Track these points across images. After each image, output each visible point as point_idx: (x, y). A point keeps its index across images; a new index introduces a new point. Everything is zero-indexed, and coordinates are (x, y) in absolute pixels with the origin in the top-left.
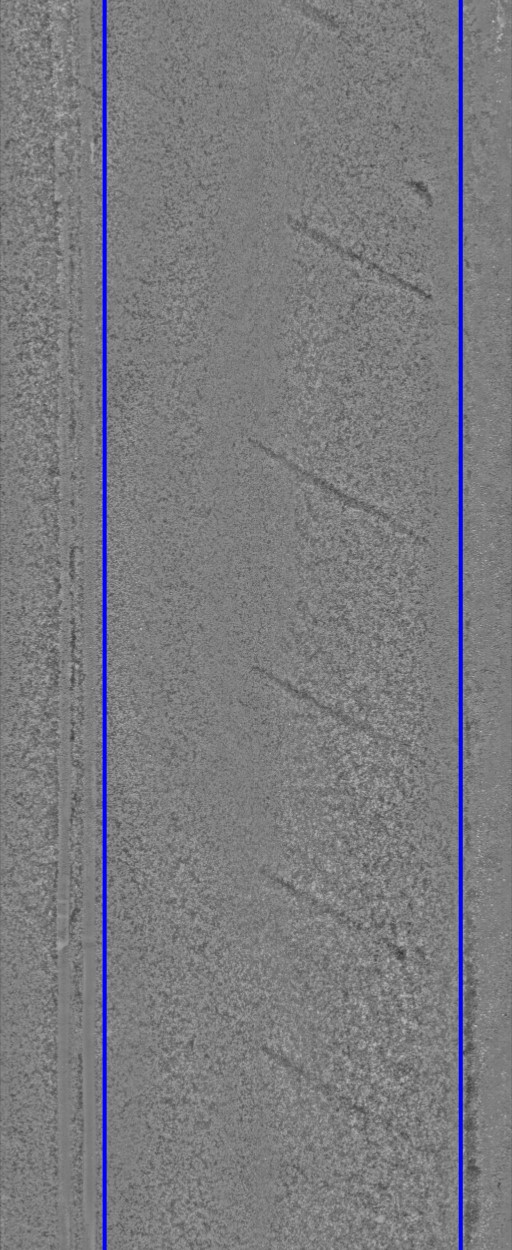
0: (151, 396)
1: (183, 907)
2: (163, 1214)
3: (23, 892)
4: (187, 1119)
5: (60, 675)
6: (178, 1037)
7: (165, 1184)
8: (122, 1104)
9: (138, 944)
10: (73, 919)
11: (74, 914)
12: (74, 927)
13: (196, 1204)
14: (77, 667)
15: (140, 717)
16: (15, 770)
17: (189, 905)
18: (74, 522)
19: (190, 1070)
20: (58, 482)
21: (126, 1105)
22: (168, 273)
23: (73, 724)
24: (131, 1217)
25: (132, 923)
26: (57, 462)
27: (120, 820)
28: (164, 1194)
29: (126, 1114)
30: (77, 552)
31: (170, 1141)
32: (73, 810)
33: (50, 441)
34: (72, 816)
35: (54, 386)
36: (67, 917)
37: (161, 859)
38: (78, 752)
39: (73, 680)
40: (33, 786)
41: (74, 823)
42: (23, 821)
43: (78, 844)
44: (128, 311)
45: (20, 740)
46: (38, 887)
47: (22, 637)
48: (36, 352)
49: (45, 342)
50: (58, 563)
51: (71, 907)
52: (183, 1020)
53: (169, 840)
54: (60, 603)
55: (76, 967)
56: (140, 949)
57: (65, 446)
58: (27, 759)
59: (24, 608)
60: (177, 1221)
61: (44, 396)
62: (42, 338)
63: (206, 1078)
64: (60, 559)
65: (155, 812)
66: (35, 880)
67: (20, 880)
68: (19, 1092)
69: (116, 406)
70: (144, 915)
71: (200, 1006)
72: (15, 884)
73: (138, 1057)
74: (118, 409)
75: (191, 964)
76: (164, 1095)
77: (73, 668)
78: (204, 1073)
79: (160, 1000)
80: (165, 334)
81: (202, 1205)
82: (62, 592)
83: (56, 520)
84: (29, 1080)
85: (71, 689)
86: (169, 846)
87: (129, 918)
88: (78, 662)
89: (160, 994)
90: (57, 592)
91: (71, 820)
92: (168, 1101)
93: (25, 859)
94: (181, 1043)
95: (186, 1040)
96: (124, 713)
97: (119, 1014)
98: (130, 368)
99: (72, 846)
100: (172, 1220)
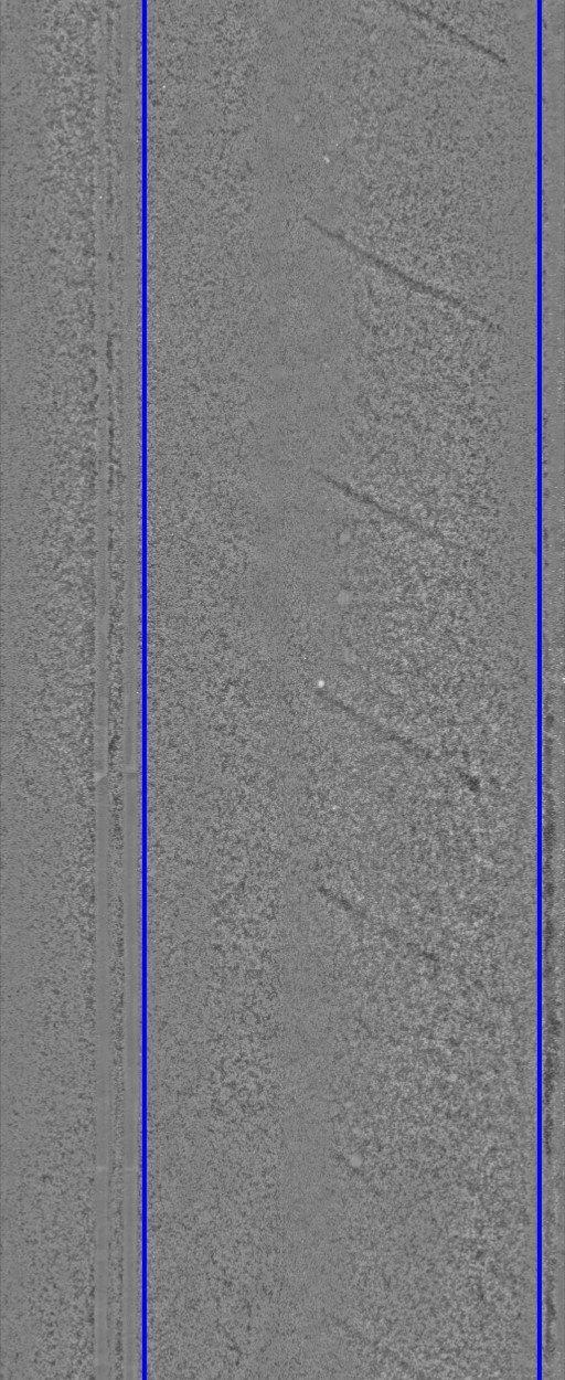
0: (196, 169)
1: (233, 734)
2: (212, 1074)
3: (55, 716)
4: (237, 967)
5: (96, 477)
6: (229, 878)
7: (215, 1040)
8: (167, 951)
9: (184, 775)
10: (112, 747)
11: (113, 742)
12: (113, 756)
13: (247, 1062)
14: (116, 467)
15: (186, 523)
16: (46, 583)
17: (240, 733)
18: (112, 307)
19: (241, 915)
20: (94, 264)
21: (172, 951)
22: (216, 33)
23: (112, 531)
24: (178, 1076)
25: (178, 751)
26: (93, 241)
27: (164, 636)
28: (213, 1051)
29: (172, 961)
30: (116, 343)
31: (219, 991)
32: (112, 626)
33: (85, 218)
34: (111, 632)
35: (89, 157)
36: (106, 745)
37: (209, 680)
38: (117, 562)
39: (111, 481)
40: (66, 601)
41: (113, 639)
42: (54, 638)
43: (118, 663)
44: (172, 75)
45: (52, 549)
46: (73, 711)
47: (53, 436)
48: (68, 120)
49: (79, 110)
50: (94, 352)
51: (110, 734)
52: (233, 859)
53: (217, 658)
54: (96, 397)
55: (116, 799)
56: (187, 779)
57: (102, 223)
58: (59, 570)
59: (55, 403)
60: (226, 1081)
61: (77, 169)
62: (76, 106)
63: (258, 922)
64: (96, 348)
65: (203, 627)
66: (70, 703)
67: (52, 704)
68: (51, 939)
69: (158, 179)
70: (190, 743)
71: (252, 843)
72: (47, 709)
73: (185, 899)
74: (161, 183)
75: (242, 797)
76: (213, 942)
77: (111, 468)
78: (256, 917)
79: (209, 836)
80: (212, 100)
81: (253, 1063)
82: (98, 385)
83: (91, 306)
84: (62, 926)
85: (109, 492)
86: (217, 665)
87: (175, 746)
88: (116, 462)
89: (208, 829)
90: (94, 385)
91: (110, 637)
92: (218, 947)
93: (57, 679)
94: (232, 884)
95: (237, 881)
96: (168, 518)
97: (163, 852)
98: (174, 137)
99: (111, 664)
100: (222, 1079)
